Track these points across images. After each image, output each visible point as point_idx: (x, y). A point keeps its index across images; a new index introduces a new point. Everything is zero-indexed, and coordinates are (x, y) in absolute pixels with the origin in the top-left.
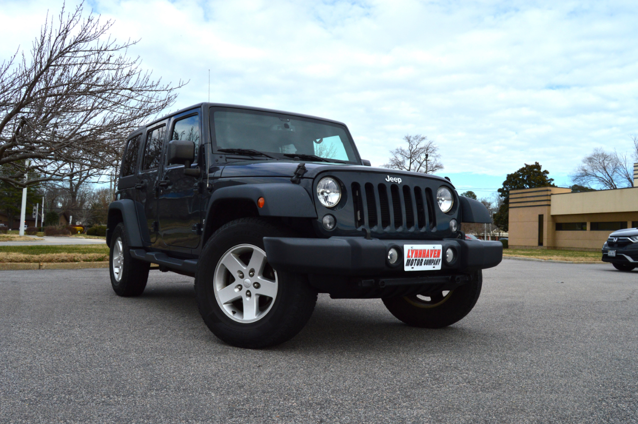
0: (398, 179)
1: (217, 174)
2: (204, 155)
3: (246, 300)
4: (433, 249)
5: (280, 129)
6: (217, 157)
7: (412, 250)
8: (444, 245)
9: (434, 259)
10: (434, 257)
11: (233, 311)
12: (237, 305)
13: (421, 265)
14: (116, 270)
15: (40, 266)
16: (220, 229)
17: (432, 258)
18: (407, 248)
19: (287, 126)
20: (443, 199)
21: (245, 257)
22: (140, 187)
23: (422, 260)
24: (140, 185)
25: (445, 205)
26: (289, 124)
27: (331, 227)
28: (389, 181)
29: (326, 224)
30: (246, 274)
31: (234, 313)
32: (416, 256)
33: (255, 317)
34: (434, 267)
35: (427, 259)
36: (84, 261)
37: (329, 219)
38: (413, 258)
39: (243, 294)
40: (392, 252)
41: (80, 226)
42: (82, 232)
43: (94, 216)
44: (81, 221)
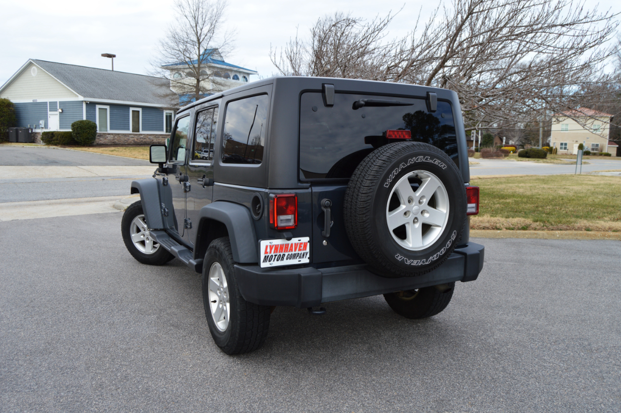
41: (512, 146)
42: (514, 152)
43: (526, 136)
44: (513, 141)
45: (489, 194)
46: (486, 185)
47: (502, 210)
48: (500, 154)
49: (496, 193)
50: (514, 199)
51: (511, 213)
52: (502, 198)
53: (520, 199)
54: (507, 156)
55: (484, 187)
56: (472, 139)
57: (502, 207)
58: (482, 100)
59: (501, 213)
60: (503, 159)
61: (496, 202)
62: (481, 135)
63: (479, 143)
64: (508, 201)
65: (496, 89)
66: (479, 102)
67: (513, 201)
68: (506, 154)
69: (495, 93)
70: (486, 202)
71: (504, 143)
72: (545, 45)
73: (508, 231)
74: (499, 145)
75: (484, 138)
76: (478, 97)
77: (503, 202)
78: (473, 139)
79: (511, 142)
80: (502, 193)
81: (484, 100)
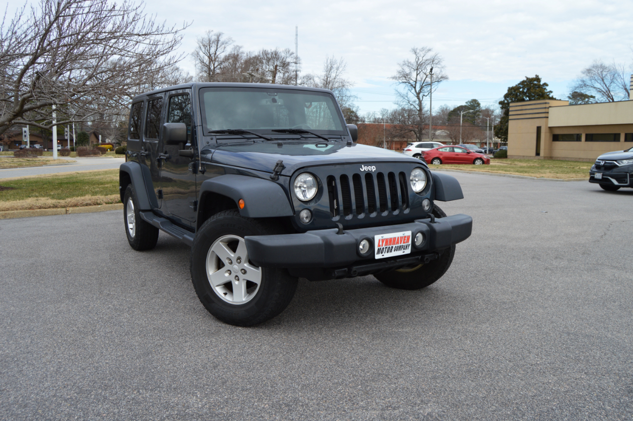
0: (373, 167)
1: (209, 156)
2: (196, 138)
3: (236, 283)
4: (402, 235)
5: (269, 103)
6: (208, 138)
7: (382, 240)
8: (414, 230)
9: (404, 244)
10: (404, 243)
11: (224, 293)
12: (228, 286)
13: (391, 251)
14: (131, 226)
15: (66, 211)
16: (209, 220)
17: (402, 244)
18: (377, 238)
19: (274, 101)
20: (417, 179)
21: (233, 245)
22: (145, 155)
23: (392, 247)
24: (144, 153)
25: (418, 186)
26: (277, 98)
27: (307, 221)
28: (363, 170)
29: (303, 218)
30: (234, 261)
31: (225, 294)
32: (386, 244)
33: (244, 300)
34: (404, 252)
35: (397, 245)
36: (106, 203)
37: (306, 214)
38: (384, 246)
39: (231, 278)
40: (364, 242)
41: (109, 144)
42: (112, 150)
43: (121, 134)
44: (110, 139)
48: (97, 152)
56: (66, 138)
58: (74, 95)
60: (101, 157)
62: (75, 134)
63: (74, 141)
65: (87, 85)
66: (72, 97)
68: (103, 151)
69: (86, 89)
71: (100, 141)
72: (126, 50)
73: (108, 205)
74: (95, 143)
76: (70, 92)
78: (68, 138)
81: (76, 96)
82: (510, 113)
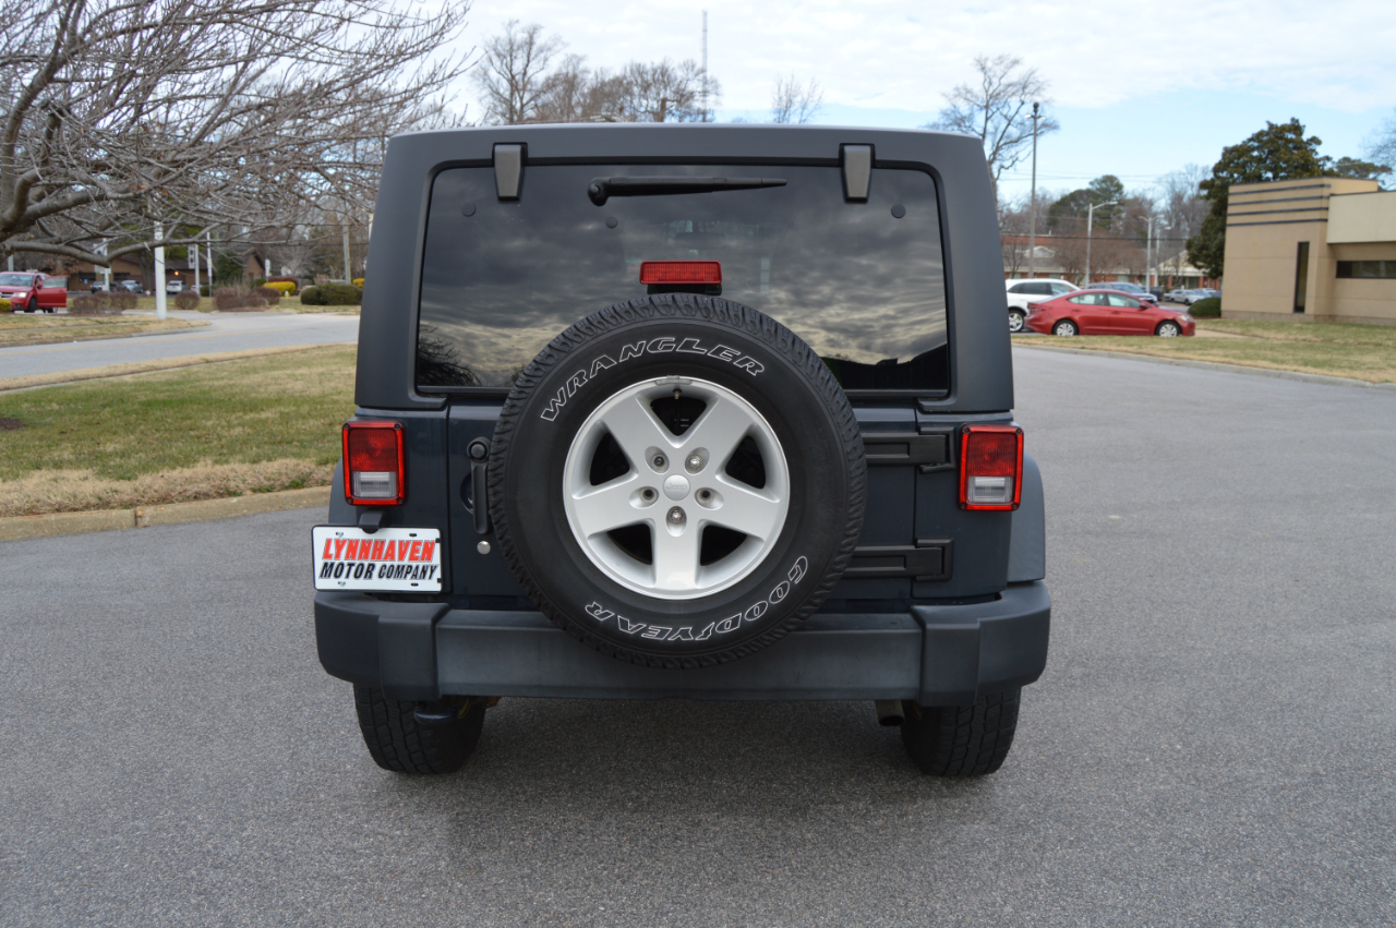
41: (287, 279)
42: (293, 293)
43: (316, 256)
45: (221, 401)
46: (217, 379)
47: (245, 442)
48: (258, 299)
49: (238, 398)
50: (278, 409)
51: (267, 447)
52: (251, 411)
53: (294, 408)
54: (277, 302)
55: (210, 383)
56: (191, 266)
57: (249, 434)
59: (241, 451)
60: (268, 311)
61: (236, 422)
62: (212, 256)
63: (210, 274)
64: (263, 415)
67: (277, 416)
68: (274, 298)
70: (210, 423)
71: (268, 274)
73: (259, 496)
74: (257, 277)
75: (219, 262)
77: (252, 419)
78: (195, 265)
79: (285, 271)
80: (253, 395)
82: (1230, 210)
